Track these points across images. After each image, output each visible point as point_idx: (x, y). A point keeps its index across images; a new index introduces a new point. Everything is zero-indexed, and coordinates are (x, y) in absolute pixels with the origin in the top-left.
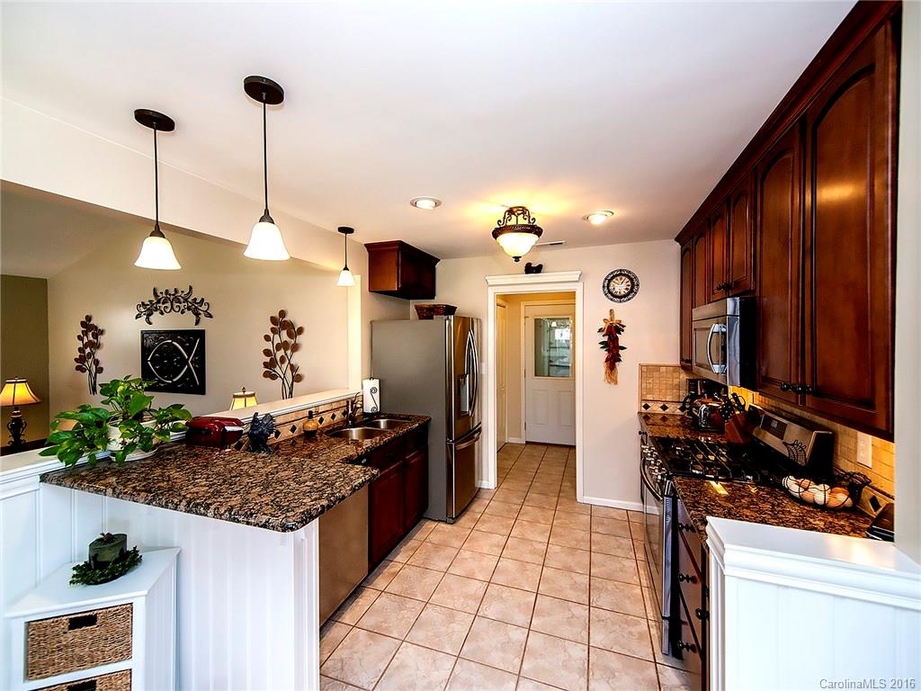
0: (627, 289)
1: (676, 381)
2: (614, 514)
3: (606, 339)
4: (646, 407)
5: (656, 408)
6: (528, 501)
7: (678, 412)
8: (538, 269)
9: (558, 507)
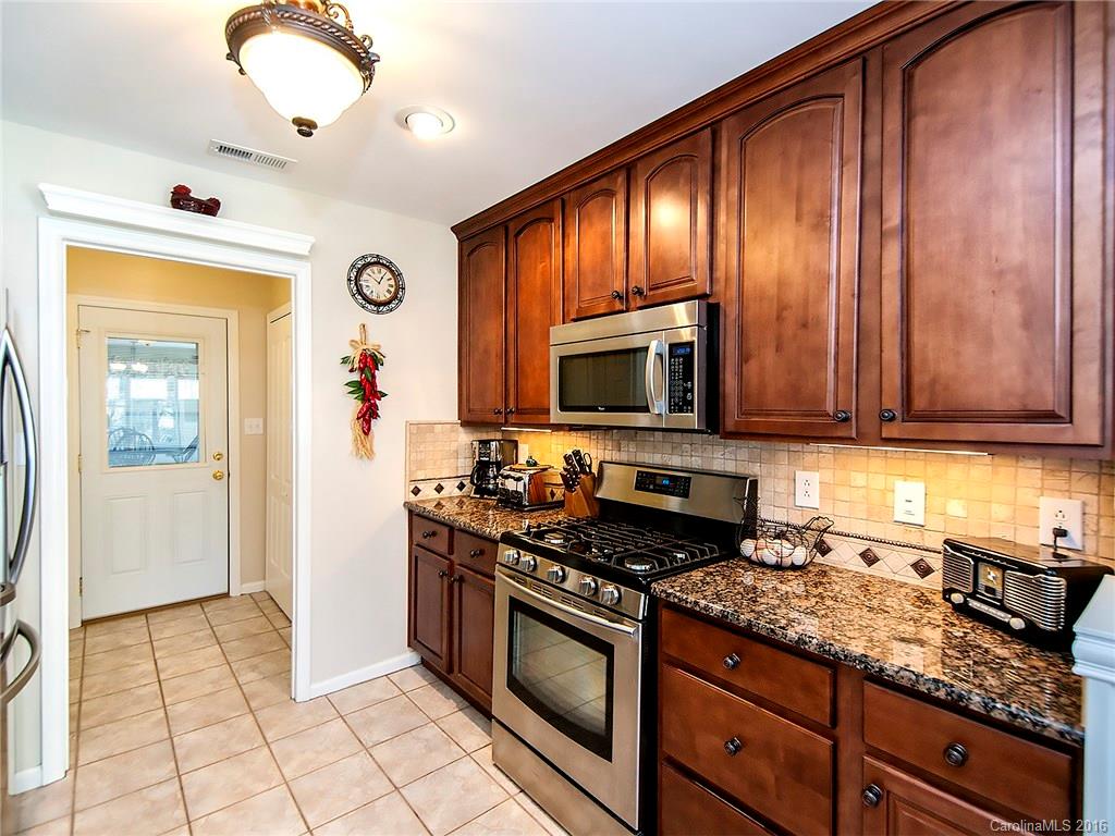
0: (389, 291)
1: (454, 446)
2: (375, 693)
3: (356, 377)
4: (416, 491)
5: (428, 492)
6: (187, 757)
7: (457, 492)
8: (210, 208)
9: (270, 736)
